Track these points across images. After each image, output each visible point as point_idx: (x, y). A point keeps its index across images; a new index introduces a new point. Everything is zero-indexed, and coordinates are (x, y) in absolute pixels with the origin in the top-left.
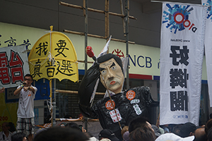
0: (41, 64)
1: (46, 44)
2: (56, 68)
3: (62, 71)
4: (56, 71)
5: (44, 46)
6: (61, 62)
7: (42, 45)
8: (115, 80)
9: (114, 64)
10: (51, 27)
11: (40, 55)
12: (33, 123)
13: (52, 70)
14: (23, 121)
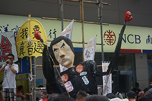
0: (24, 45)
1: (26, 29)
2: (33, 48)
3: (38, 50)
4: (34, 50)
5: (25, 31)
6: (37, 43)
7: (24, 30)
8: (65, 57)
9: (64, 45)
10: (30, 15)
11: (23, 38)
12: (15, 92)
13: (31, 50)
14: (7, 91)
